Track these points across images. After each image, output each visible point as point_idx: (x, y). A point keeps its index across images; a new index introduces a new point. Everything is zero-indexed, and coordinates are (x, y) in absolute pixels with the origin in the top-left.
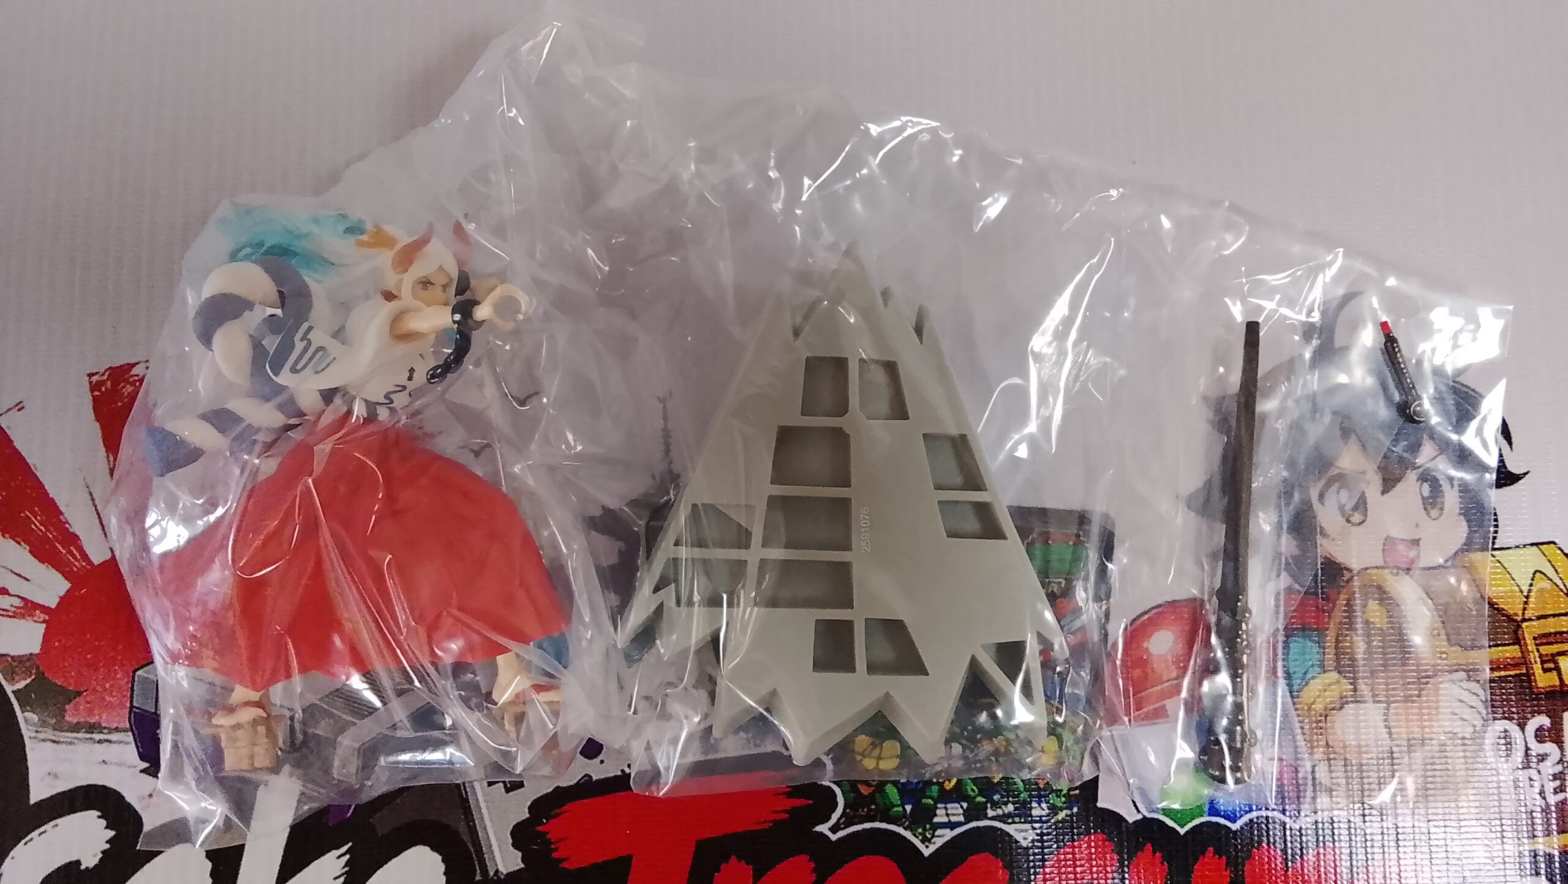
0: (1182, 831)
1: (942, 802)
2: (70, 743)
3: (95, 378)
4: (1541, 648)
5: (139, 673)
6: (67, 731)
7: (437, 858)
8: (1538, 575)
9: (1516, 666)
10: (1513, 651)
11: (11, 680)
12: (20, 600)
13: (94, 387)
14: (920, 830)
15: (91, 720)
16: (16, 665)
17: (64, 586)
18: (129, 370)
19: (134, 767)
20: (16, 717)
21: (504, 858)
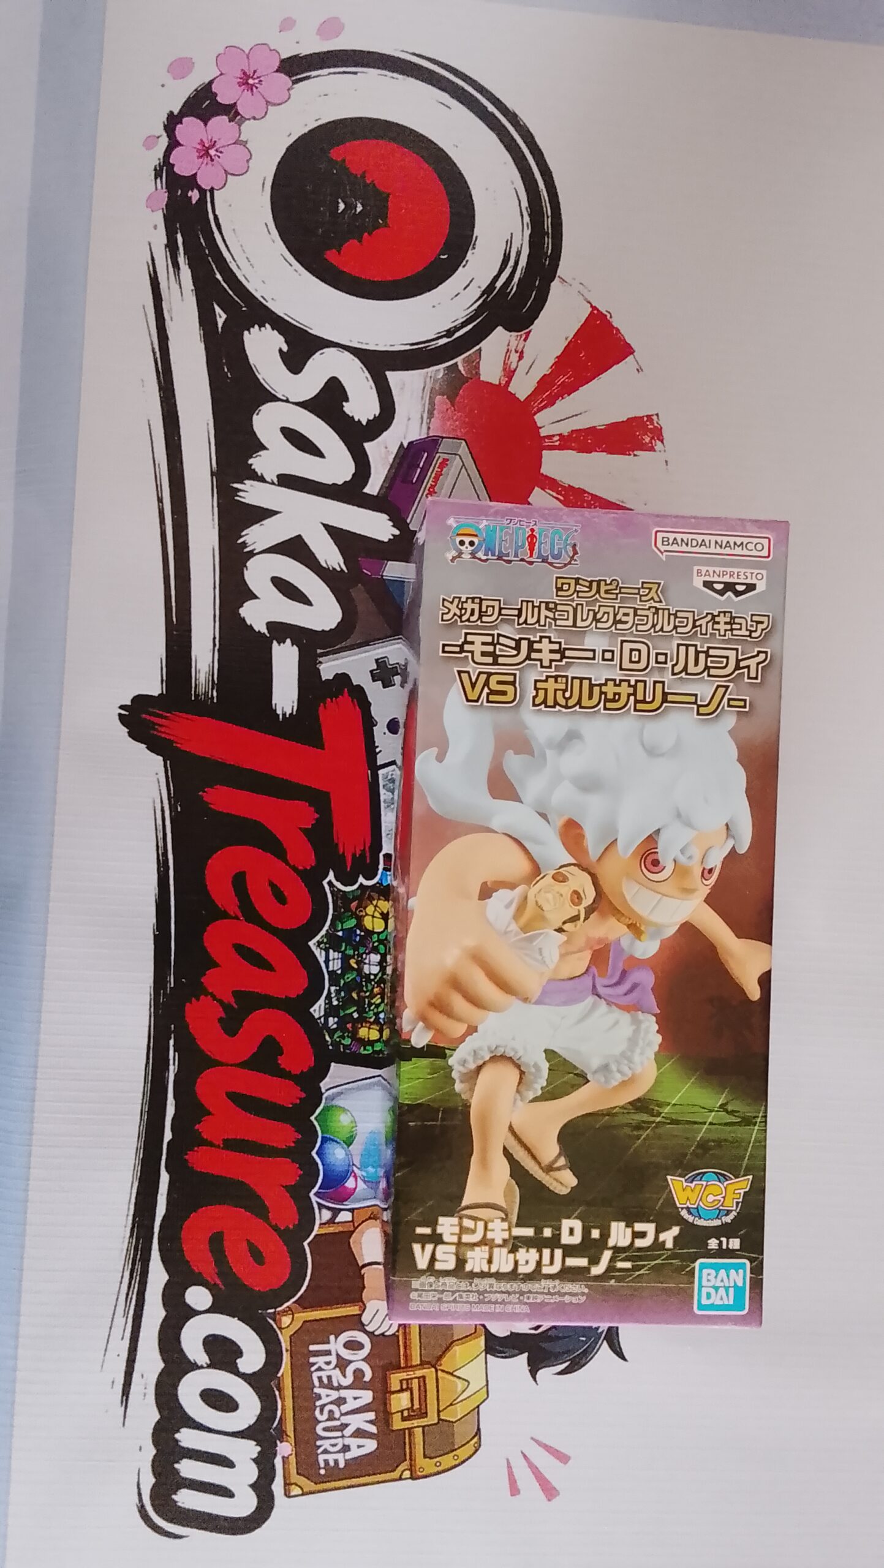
1: (342, 956)
2: (422, 398)
3: (655, 418)
4: (416, 1380)
5: (464, 442)
6: (430, 397)
7: (333, 627)
8: (467, 1383)
9: (406, 1361)
10: (416, 1361)
11: (466, 361)
12: (514, 367)
13: (649, 417)
14: (325, 940)
15: (435, 412)
16: (474, 365)
17: (522, 395)
18: (658, 439)
19: (405, 438)
20: (441, 363)
21: (329, 668)
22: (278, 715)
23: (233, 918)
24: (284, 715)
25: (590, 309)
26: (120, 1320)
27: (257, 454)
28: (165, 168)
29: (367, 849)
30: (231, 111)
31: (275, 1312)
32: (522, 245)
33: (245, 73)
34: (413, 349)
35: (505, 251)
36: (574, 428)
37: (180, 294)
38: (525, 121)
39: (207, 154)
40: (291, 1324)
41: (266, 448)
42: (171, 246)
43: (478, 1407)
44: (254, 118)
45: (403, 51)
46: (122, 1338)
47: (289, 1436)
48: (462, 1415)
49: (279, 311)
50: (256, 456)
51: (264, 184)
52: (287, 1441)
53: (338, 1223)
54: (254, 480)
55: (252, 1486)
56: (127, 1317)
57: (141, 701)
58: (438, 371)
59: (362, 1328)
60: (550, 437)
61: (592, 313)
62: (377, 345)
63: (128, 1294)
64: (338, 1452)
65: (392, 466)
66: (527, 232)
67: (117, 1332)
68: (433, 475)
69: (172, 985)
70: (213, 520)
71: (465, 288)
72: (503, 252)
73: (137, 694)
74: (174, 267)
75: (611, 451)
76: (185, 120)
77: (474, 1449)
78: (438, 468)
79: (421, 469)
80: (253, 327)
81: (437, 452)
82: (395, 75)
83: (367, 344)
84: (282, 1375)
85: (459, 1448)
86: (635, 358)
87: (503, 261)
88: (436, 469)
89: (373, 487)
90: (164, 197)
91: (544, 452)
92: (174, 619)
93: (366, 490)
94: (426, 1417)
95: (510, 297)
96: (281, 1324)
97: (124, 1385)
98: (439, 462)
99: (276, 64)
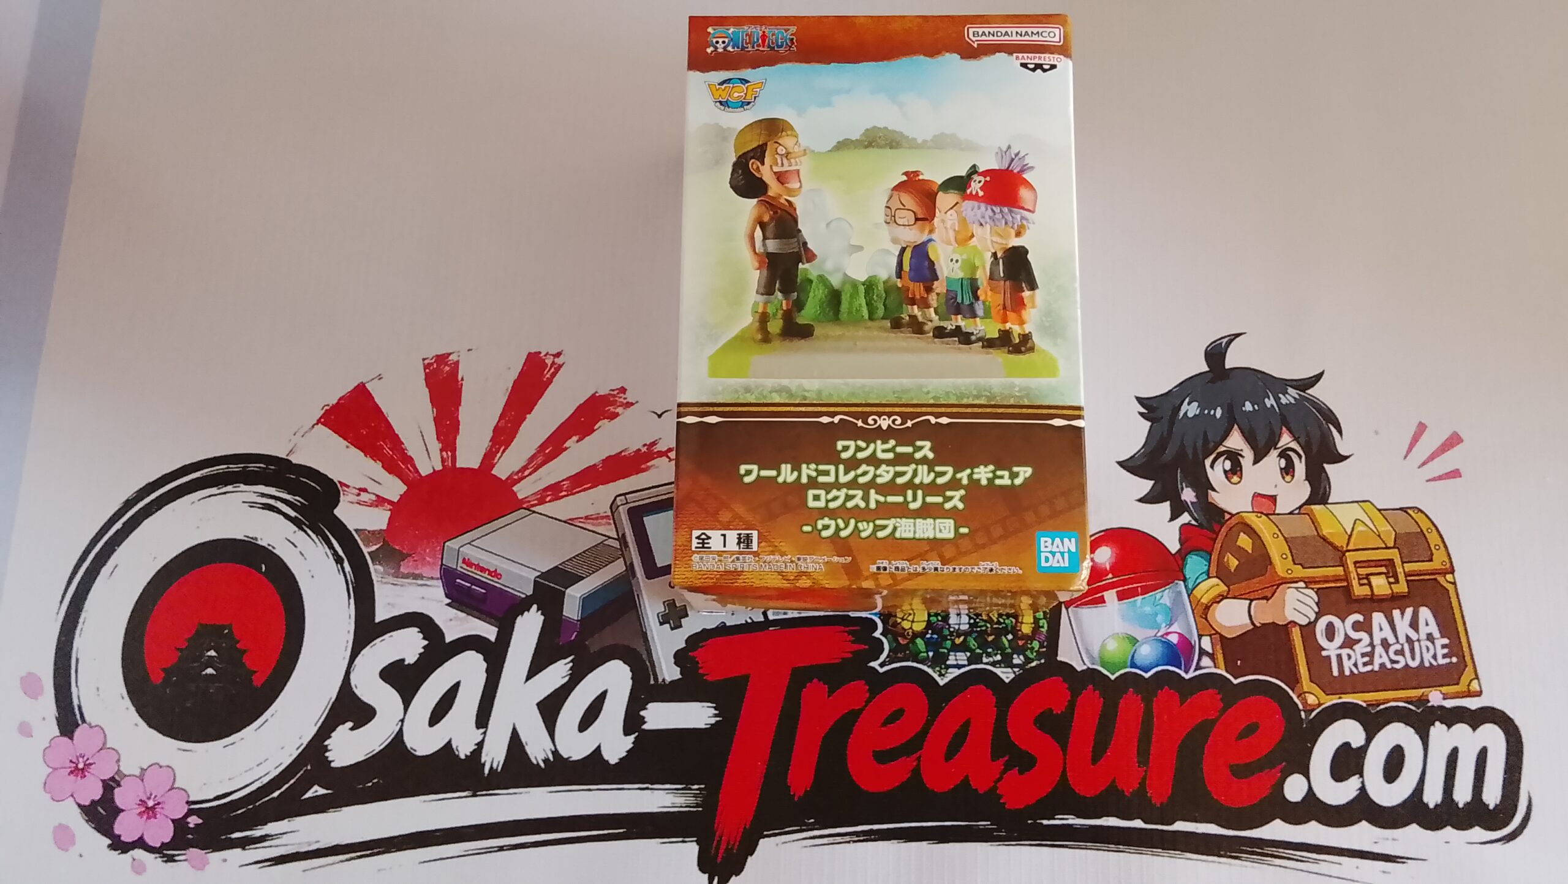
0: (1113, 677)
1: (952, 651)
2: (402, 586)
3: (426, 362)
4: (1359, 570)
5: (447, 544)
6: (402, 578)
7: (627, 668)
8: (1357, 521)
9: (1341, 580)
10: (1340, 571)
11: (367, 546)
12: (374, 496)
13: (426, 367)
14: (938, 669)
15: (417, 572)
16: (371, 536)
17: (403, 488)
18: (448, 357)
19: (442, 601)
20: (369, 568)
21: (669, 672)
22: (717, 722)
23: (919, 761)
24: (716, 716)
25: (320, 425)
26: (1323, 868)
27: (455, 750)
28: (165, 852)
29: (847, 629)
30: (110, 785)
31: (1304, 711)
32: (255, 492)
33: (72, 772)
34: (354, 596)
35: (259, 508)
36: (435, 436)
37: (293, 834)
38: (132, 492)
39: (153, 808)
40: (1313, 694)
41: (449, 743)
42: (244, 844)
43: (1379, 510)
44: (118, 761)
45: (58, 613)
46: (1340, 864)
47: (1423, 693)
48: (1388, 525)
49: (312, 731)
50: (457, 750)
51: (184, 750)
52: (1427, 695)
53: (1213, 649)
54: (481, 753)
55: (1474, 728)
56: (1319, 860)
57: (704, 864)
58: (376, 570)
59: (1312, 625)
60: (443, 461)
61: (324, 424)
62: (349, 632)
63: (1297, 860)
64: (1433, 643)
65: (468, 614)
66: (243, 487)
67: (1334, 870)
68: (479, 573)
69: (989, 823)
70: (521, 793)
71: (296, 546)
72: (261, 510)
73: (697, 868)
74: (265, 841)
75: (458, 403)
76: (117, 832)
77: (1420, 513)
78: (472, 568)
79: (472, 585)
80: (327, 757)
81: (456, 569)
82: (81, 620)
83: (347, 642)
84: (1365, 702)
85: (1419, 527)
86: (368, 382)
87: (270, 510)
88: (473, 570)
89: (490, 632)
90: (193, 852)
91: (458, 465)
92: (621, 831)
93: (493, 638)
94: (1393, 560)
95: (306, 503)
96: (1314, 705)
97: (1386, 861)
98: (465, 567)
99: (66, 739)
